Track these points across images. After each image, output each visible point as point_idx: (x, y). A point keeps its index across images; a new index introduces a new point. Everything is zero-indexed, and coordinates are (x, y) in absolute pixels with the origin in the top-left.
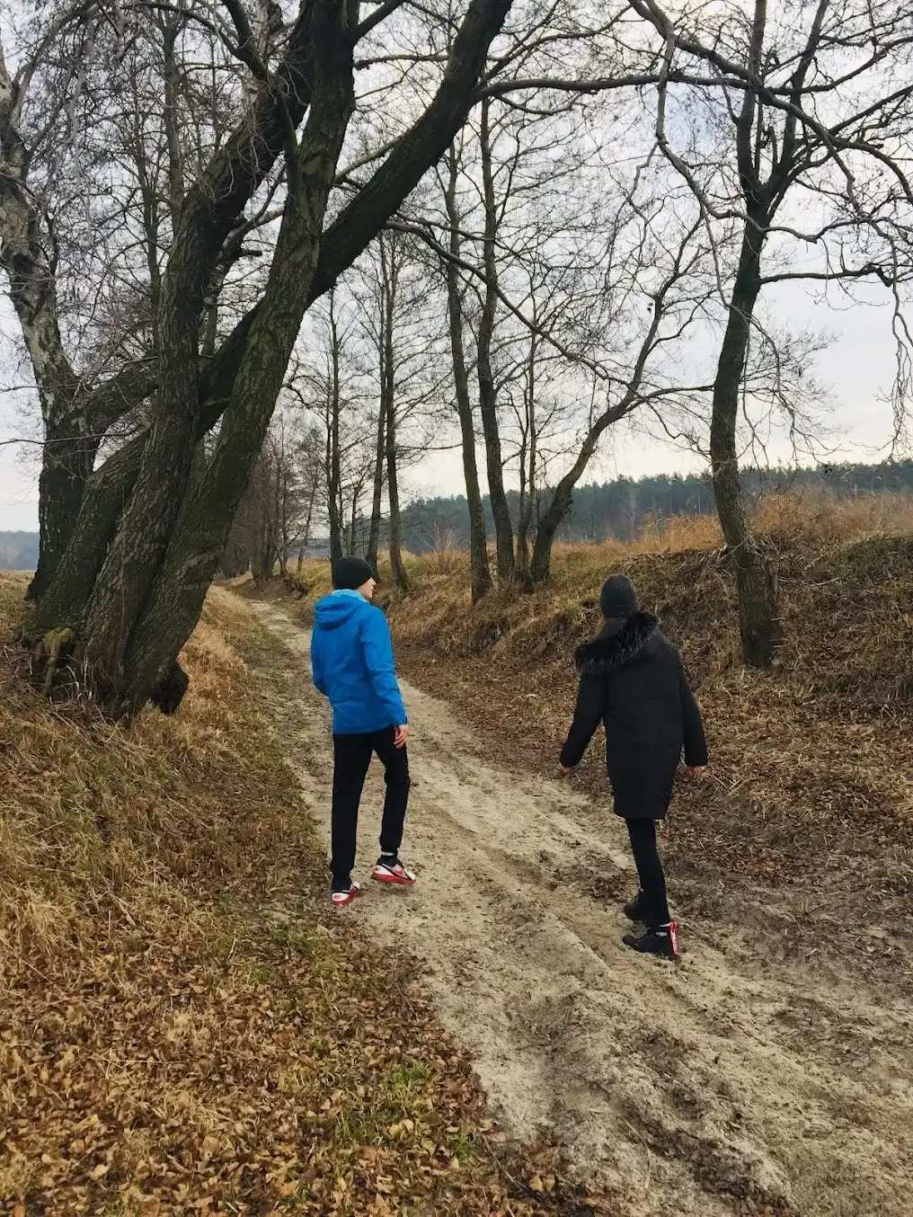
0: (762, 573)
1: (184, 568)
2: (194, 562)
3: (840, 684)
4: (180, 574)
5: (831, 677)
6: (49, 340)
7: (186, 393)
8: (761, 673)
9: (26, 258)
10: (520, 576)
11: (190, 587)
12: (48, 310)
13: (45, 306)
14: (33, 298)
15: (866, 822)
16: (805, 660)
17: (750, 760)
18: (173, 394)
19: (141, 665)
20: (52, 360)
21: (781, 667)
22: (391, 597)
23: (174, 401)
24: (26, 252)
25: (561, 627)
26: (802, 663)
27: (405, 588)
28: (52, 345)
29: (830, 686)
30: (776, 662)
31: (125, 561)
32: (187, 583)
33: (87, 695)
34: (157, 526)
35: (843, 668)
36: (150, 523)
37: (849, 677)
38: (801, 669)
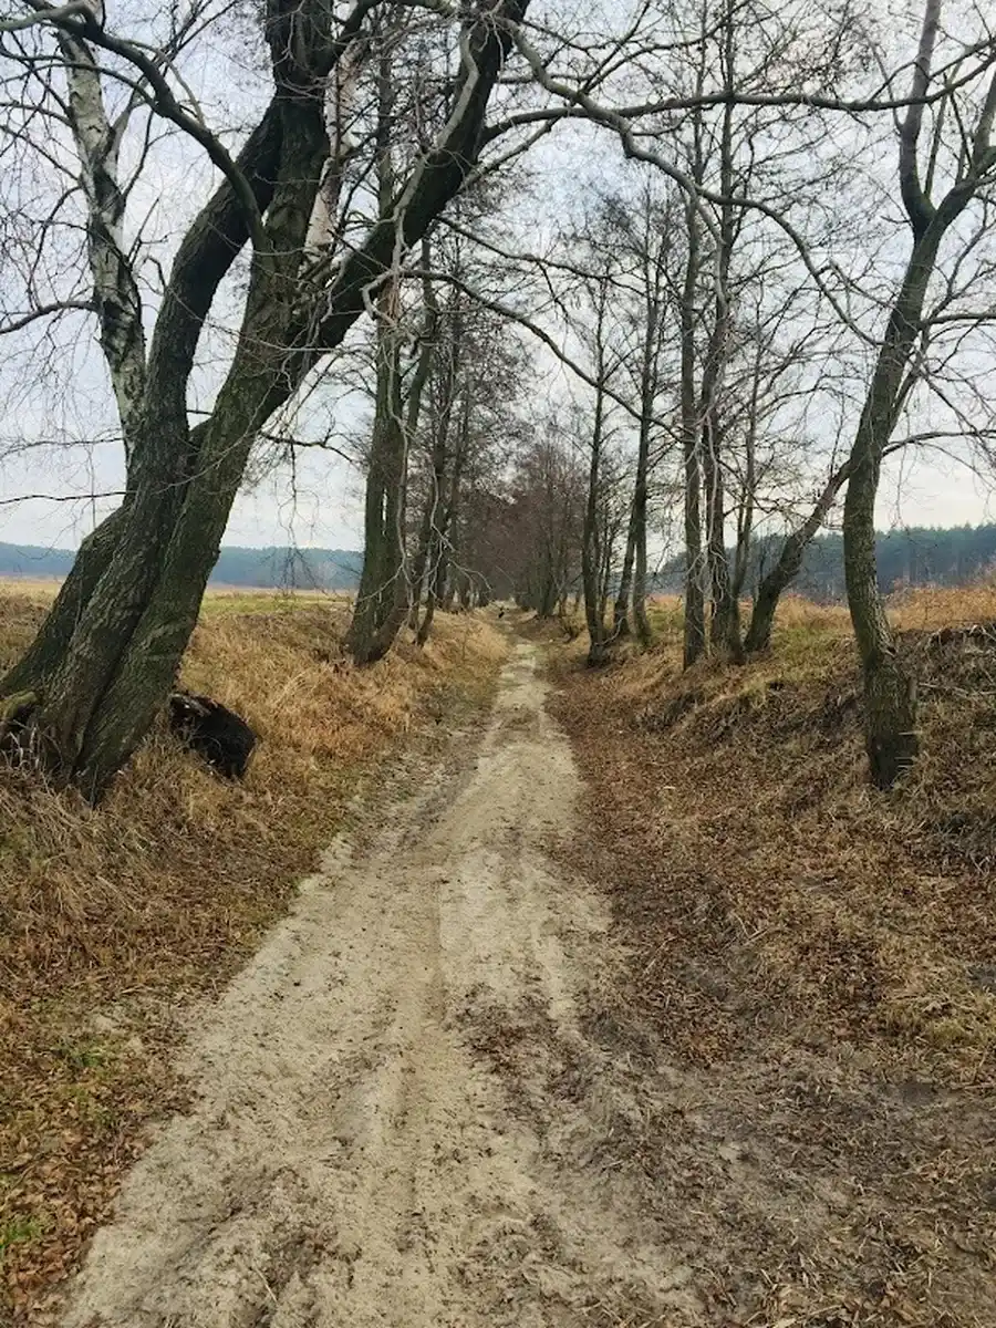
0: (893, 676)
1: (150, 638)
2: (160, 632)
3: (953, 823)
4: (144, 644)
5: (944, 813)
6: (133, 388)
7: (167, 456)
8: (882, 796)
9: (114, 305)
10: (733, 644)
11: (156, 658)
12: (133, 357)
13: (130, 354)
14: (119, 343)
15: (843, 1007)
16: (926, 787)
17: (789, 906)
18: (154, 458)
19: (104, 735)
20: (136, 407)
21: (901, 792)
22: (629, 653)
23: (155, 463)
24: (115, 299)
25: (744, 710)
26: (922, 791)
27: (646, 644)
28: (136, 392)
29: (942, 824)
30: (897, 786)
31: (95, 626)
32: (151, 654)
33: (33, 762)
34: (132, 592)
35: (962, 803)
36: (124, 590)
37: (967, 815)
38: (920, 798)
